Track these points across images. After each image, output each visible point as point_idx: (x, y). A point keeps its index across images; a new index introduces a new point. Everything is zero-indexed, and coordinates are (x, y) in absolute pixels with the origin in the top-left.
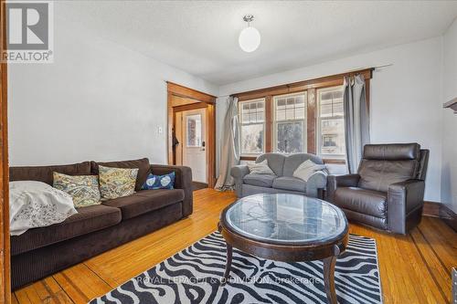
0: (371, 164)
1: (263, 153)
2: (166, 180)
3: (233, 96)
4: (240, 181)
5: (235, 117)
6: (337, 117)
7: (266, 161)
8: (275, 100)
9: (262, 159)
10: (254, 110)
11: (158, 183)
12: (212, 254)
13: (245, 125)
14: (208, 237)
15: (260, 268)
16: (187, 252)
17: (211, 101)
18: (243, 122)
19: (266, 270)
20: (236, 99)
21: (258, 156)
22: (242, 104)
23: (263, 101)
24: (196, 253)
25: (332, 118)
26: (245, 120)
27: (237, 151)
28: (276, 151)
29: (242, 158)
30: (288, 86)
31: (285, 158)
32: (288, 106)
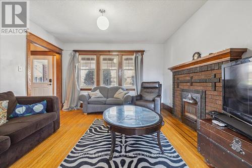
0: (145, 90)
1: (95, 86)
2: (39, 108)
3: (75, 51)
4: (86, 103)
5: (77, 65)
6: (131, 70)
7: (98, 90)
8: (102, 57)
9: (95, 90)
10: (89, 61)
11: (29, 110)
12: (91, 147)
13: (82, 69)
14: (82, 139)
15: (122, 145)
16: (74, 151)
17: (59, 52)
18: (81, 68)
19: (125, 145)
20: (77, 54)
21: (93, 88)
22: (81, 57)
23: (95, 57)
24: (81, 150)
25: (128, 70)
26: (82, 67)
27: (79, 85)
28: (102, 85)
29: (81, 90)
30: (109, 51)
31: (108, 89)
32: (109, 62)
